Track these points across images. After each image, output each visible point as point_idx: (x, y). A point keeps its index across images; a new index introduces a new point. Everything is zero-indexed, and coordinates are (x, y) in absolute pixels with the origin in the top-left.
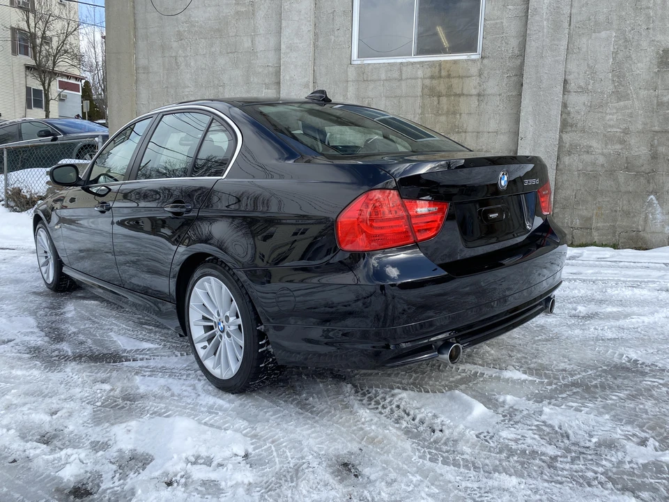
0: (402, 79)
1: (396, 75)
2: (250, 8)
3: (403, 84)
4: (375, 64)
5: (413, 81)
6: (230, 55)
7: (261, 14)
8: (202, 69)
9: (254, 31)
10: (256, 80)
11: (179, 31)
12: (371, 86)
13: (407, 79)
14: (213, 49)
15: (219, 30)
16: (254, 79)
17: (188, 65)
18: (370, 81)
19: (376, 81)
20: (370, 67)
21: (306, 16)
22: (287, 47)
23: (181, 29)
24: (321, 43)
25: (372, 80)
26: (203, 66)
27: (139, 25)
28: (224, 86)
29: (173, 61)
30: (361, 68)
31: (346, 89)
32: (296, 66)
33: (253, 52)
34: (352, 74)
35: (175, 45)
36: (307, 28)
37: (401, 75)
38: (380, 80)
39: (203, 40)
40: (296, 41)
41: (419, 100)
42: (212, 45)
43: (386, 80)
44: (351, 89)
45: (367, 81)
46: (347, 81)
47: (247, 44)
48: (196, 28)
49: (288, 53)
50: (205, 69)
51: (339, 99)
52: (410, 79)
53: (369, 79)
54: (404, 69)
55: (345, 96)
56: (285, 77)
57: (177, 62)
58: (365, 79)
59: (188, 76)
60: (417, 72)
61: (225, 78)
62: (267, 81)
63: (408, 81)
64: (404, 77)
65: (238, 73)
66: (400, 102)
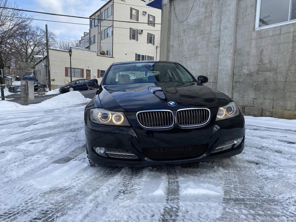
0: (281, 34)
1: (278, 32)
2: (210, 13)
3: (282, 36)
4: (266, 29)
5: (288, 34)
6: (202, 35)
7: (214, 15)
8: (191, 43)
9: (211, 23)
10: (211, 45)
11: (184, 29)
12: (264, 40)
13: (284, 34)
14: (195, 34)
15: (198, 26)
16: (210, 45)
17: (186, 42)
18: (263, 38)
19: (266, 37)
20: (264, 31)
21: (233, 12)
22: (224, 28)
23: (185, 28)
24: (240, 23)
25: (265, 37)
26: (192, 42)
27: (172, 29)
28: (198, 49)
29: (181, 41)
30: (259, 32)
31: (251, 44)
32: (227, 36)
33: (210, 33)
34: (254, 35)
35: (182, 35)
36: (232, 17)
37: (281, 32)
38: (269, 36)
39: (192, 31)
40: (228, 24)
41: (291, 45)
42: (195, 32)
43: (272, 36)
44: (254, 43)
45: (262, 38)
46: (251, 39)
47: (208, 29)
48: (190, 27)
49: (224, 30)
50: (192, 43)
51: (247, 49)
52: (285, 33)
53: (263, 36)
54: (283, 28)
55: (250, 47)
56: (222, 42)
57: (182, 42)
58: (261, 37)
59: (186, 47)
60: (290, 29)
61: (199, 46)
62: (215, 45)
63: (285, 35)
64: (282, 33)
65: (204, 43)
66: (279, 46)
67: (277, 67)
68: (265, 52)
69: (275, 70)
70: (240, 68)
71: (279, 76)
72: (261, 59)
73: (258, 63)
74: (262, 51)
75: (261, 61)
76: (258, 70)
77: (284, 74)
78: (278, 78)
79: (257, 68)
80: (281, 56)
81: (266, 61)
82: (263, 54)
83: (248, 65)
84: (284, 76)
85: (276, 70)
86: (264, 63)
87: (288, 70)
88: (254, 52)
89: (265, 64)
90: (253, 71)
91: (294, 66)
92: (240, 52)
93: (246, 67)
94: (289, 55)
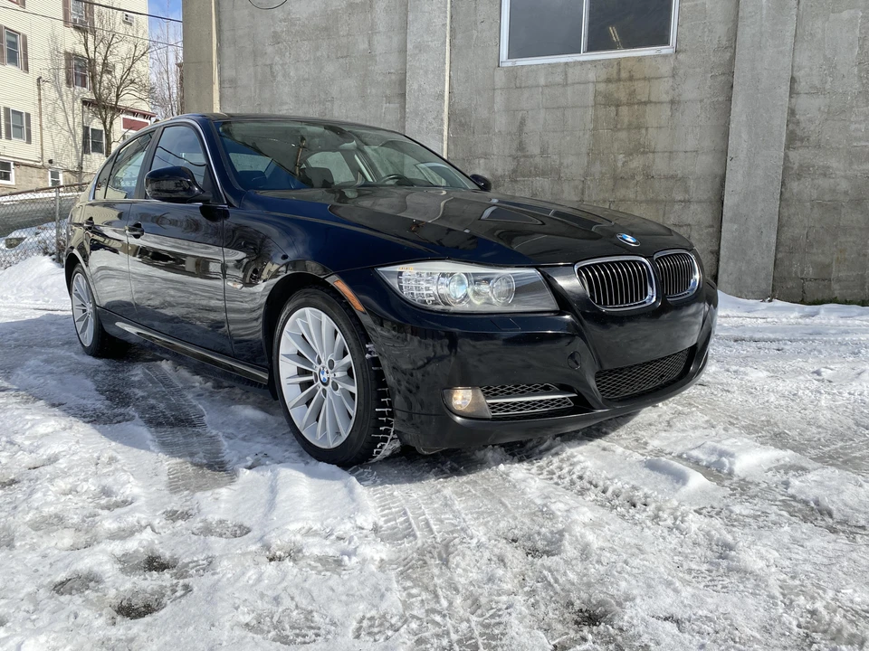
0: (567, 84)
1: (559, 79)
3: (569, 90)
4: (531, 66)
5: (582, 86)
6: (341, 60)
7: (380, 6)
8: (304, 80)
9: (372, 28)
10: (374, 91)
11: (275, 32)
12: (526, 94)
13: (574, 83)
14: (319, 54)
15: (326, 29)
16: (372, 91)
17: (286, 75)
18: (524, 87)
19: (532, 87)
20: (524, 70)
22: (415, 47)
23: (278, 29)
24: (459, 40)
25: (528, 87)
26: (306, 76)
27: (225, 26)
28: (332, 101)
29: (268, 70)
30: (512, 72)
31: (492, 100)
32: (426, 72)
33: (370, 55)
34: (500, 79)
35: (270, 50)
36: (441, 22)
37: (566, 79)
38: (538, 86)
39: (306, 43)
40: (427, 38)
41: (590, 112)
42: (317, 48)
43: (546, 86)
44: (499, 100)
45: (521, 87)
46: (494, 89)
47: (363, 46)
48: (297, 28)
49: (417, 54)
50: (308, 80)
51: (483, 113)
52: (578, 83)
53: (523, 85)
54: (570, 71)
55: (491, 109)
56: (412, 86)
57: (272, 72)
58: (518, 85)
59: (286, 89)
60: (587, 74)
61: (334, 90)
62: (388, 92)
63: (576, 86)
64: (570, 81)
65: (351, 84)
66: (564, 114)
67: (561, 164)
68: (530, 126)
69: (555, 173)
70: (467, 164)
71: (566, 187)
72: (521, 142)
73: (514, 152)
74: (522, 123)
75: (521, 147)
76: (514, 171)
77: (577, 183)
78: (563, 192)
79: (510, 165)
80: (568, 138)
81: (534, 149)
82: (526, 129)
83: (486, 156)
84: (576, 187)
85: (558, 172)
86: (528, 153)
87: (586, 175)
88: (501, 122)
89: (531, 156)
90: (500, 172)
91: (598, 163)
92: (463, 121)
93: (482, 161)
94: (587, 136)
